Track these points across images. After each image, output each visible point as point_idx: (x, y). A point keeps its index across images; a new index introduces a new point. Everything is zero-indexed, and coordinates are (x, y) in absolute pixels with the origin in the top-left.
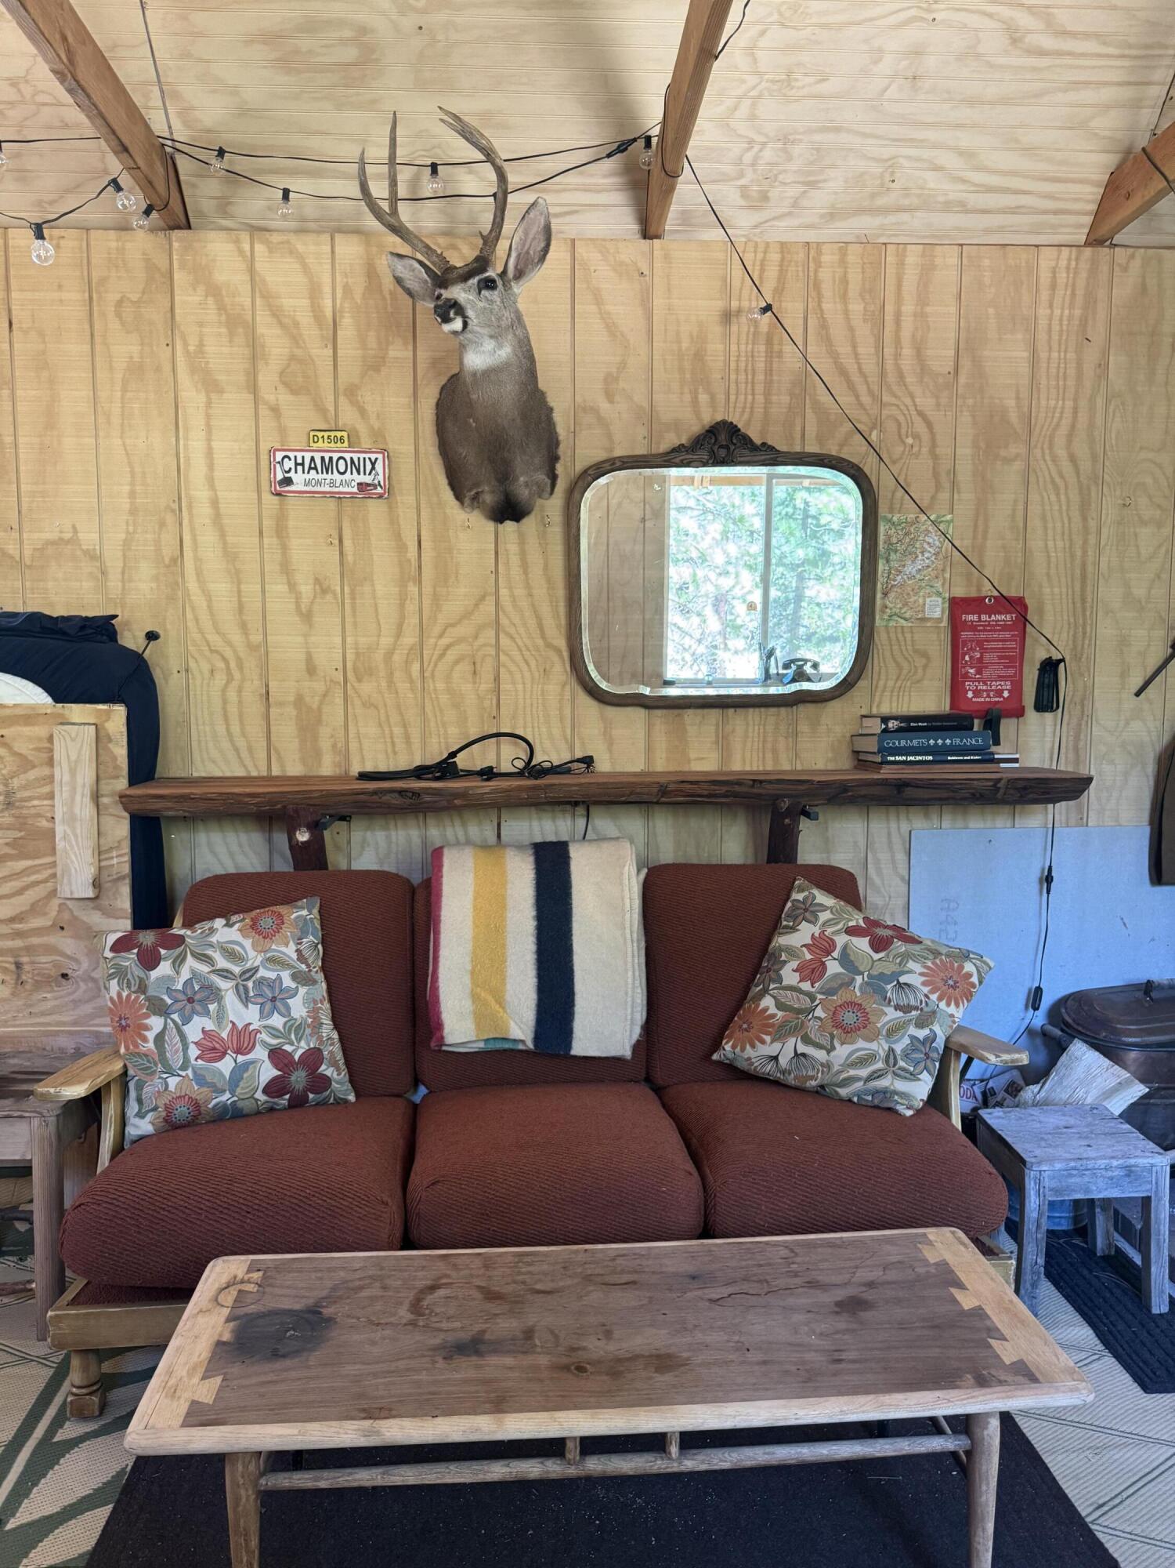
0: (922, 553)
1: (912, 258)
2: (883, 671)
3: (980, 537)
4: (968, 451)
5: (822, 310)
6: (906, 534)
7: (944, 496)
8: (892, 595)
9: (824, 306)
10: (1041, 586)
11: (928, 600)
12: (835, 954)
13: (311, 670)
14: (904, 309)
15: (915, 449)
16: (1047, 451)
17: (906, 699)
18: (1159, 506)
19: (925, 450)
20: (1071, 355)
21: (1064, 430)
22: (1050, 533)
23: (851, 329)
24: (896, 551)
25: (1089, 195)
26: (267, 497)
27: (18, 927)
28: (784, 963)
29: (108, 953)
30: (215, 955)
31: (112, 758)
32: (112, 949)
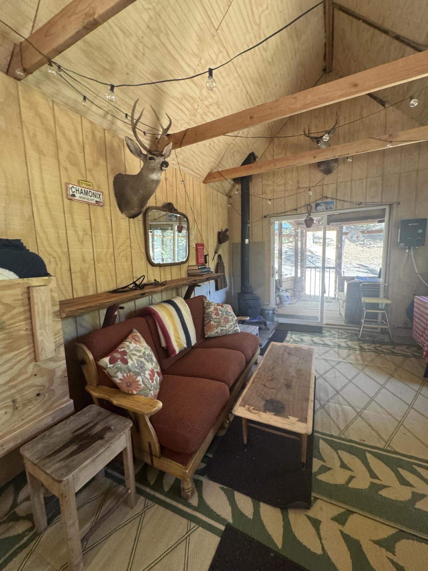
0: (193, 235)
10: (205, 242)
11: (194, 244)
12: (219, 310)
13: (84, 260)
14: (188, 187)
16: (203, 219)
20: (204, 202)
21: (204, 215)
26: (65, 200)
27: (13, 383)
28: (212, 314)
29: (109, 366)
30: (135, 352)
31: (53, 298)
32: (110, 363)
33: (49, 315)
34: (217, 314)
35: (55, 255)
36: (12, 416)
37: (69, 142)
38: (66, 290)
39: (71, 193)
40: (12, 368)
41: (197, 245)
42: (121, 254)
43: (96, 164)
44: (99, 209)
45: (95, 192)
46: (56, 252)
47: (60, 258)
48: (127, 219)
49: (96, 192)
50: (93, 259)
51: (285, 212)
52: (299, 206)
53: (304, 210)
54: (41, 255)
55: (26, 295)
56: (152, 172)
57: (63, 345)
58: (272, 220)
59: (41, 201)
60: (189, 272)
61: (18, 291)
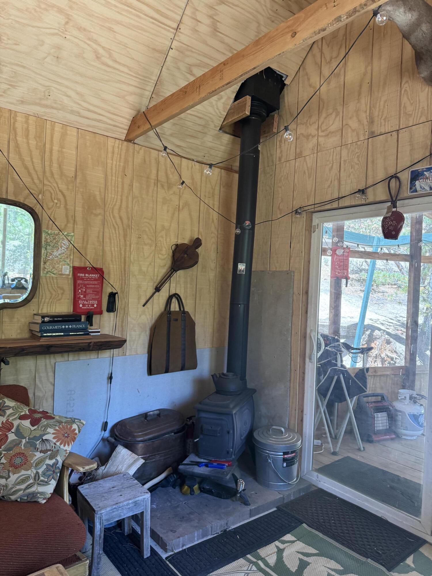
0: (61, 247)
1: (58, 128)
2: (44, 295)
3: (85, 243)
4: (80, 209)
5: (16, 140)
6: (55, 239)
7: (70, 225)
8: (48, 263)
9: (18, 138)
10: (109, 264)
11: (64, 267)
12: (13, 430)
14: (54, 148)
15: (58, 205)
16: (111, 214)
17: (54, 307)
18: (151, 239)
19: (62, 206)
20: (120, 180)
21: (117, 207)
22: (112, 245)
23: (30, 151)
24: (50, 245)
25: (126, 123)
41: (76, 270)
51: (339, 199)
58: (315, 219)
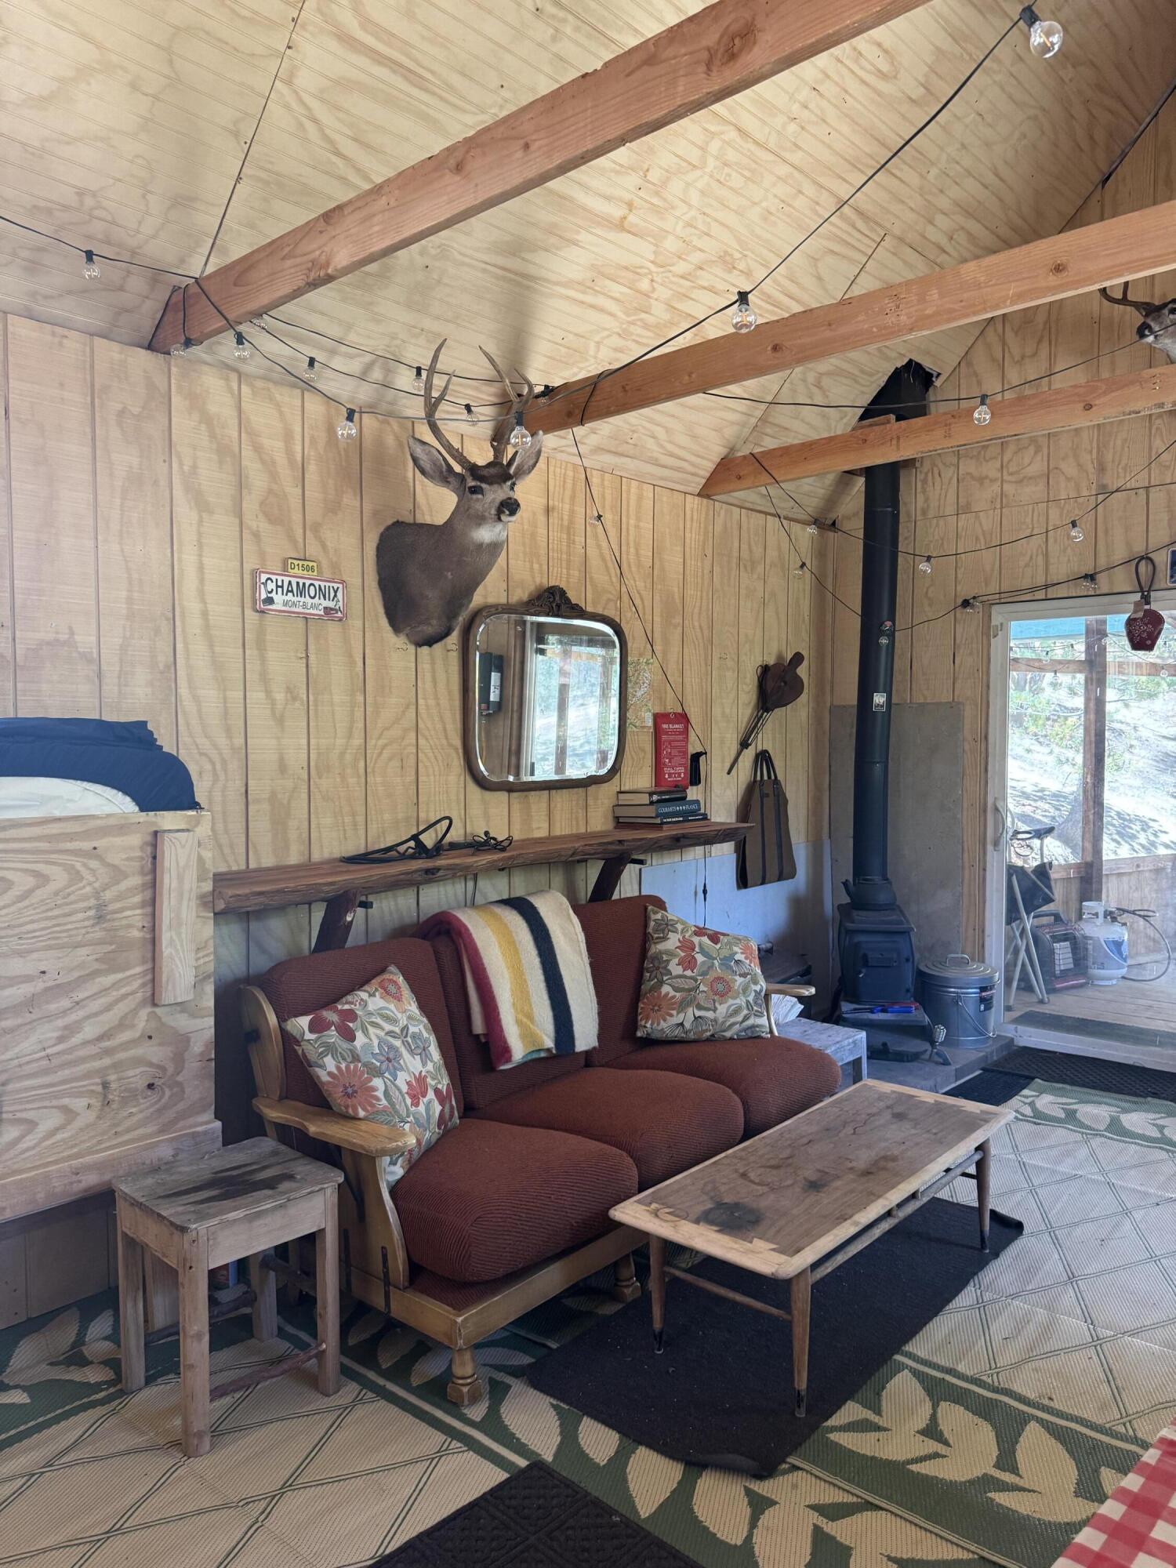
0: (643, 683)
1: (633, 488)
2: (628, 757)
4: (659, 619)
6: (636, 670)
7: (649, 646)
8: (631, 711)
10: (694, 706)
11: (646, 715)
12: (697, 950)
13: (283, 768)
16: (691, 623)
17: (637, 777)
18: (733, 660)
20: (699, 564)
21: (697, 610)
22: (693, 673)
24: (631, 682)
26: (249, 612)
27: (106, 1044)
28: (668, 961)
29: (309, 1036)
30: (379, 1020)
31: (201, 860)
32: (311, 1031)
33: (189, 899)
34: (689, 963)
35: (213, 754)
36: (99, 1118)
37: (269, 466)
38: (232, 846)
39: (264, 596)
40: (108, 1008)
41: (658, 718)
42: (386, 754)
43: (333, 508)
44: (333, 629)
45: (323, 584)
46: (215, 746)
47: (224, 762)
48: (412, 648)
49: (327, 584)
50: (305, 765)
51: (1046, 587)
52: (1102, 562)
53: (1122, 579)
54: (183, 757)
55: (149, 849)
56: (479, 525)
57: (212, 979)
58: (998, 615)
59: (195, 623)
60: (621, 812)
61: (136, 840)
